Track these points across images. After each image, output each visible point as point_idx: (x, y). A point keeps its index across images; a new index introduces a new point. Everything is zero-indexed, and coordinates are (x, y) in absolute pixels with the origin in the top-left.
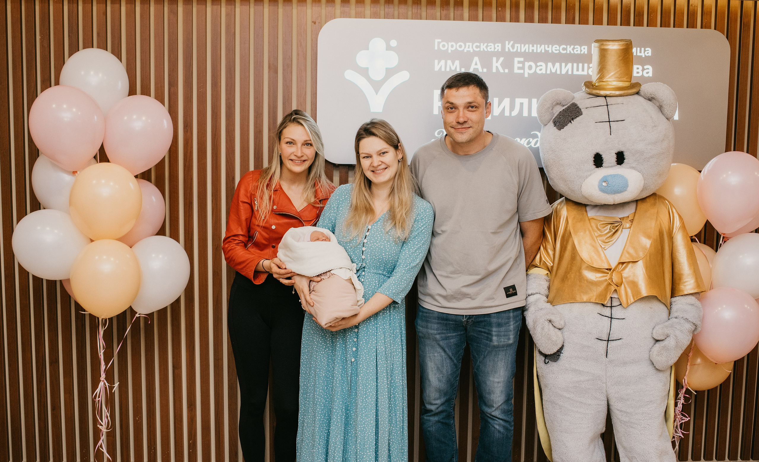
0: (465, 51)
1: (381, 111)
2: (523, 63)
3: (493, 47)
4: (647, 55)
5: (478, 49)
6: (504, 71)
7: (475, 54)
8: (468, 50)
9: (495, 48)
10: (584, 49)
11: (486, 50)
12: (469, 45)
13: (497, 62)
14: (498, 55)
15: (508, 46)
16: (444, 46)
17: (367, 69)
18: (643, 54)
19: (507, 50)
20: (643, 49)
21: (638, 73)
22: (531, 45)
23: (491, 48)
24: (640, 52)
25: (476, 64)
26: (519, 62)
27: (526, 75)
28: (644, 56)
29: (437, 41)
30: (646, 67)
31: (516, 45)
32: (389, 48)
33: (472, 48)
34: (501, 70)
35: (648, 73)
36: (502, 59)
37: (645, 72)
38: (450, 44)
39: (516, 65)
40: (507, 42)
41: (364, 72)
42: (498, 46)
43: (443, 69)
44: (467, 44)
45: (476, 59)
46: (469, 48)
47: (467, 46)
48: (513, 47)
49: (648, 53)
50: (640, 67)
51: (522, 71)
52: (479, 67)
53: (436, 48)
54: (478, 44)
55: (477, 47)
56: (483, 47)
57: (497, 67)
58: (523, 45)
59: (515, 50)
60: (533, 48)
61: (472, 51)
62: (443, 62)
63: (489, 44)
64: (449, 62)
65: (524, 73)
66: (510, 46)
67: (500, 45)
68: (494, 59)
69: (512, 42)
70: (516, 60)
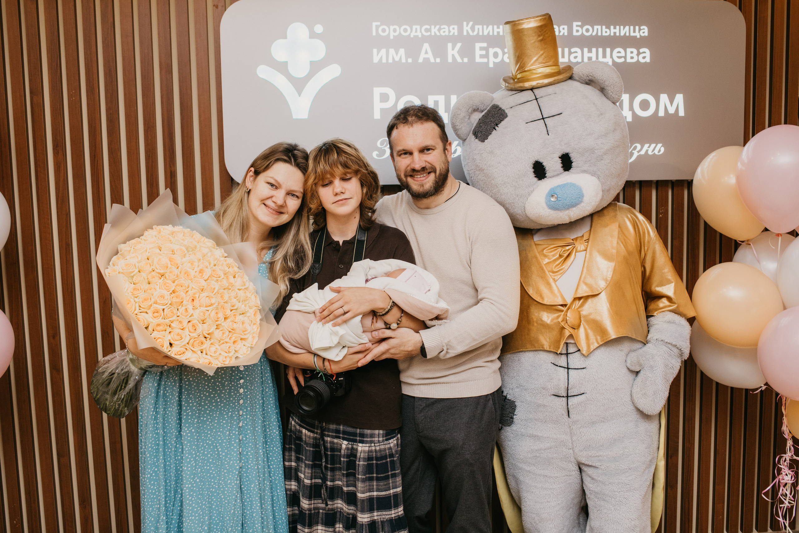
0: (412, 36)
1: (306, 117)
2: (486, 49)
3: (447, 29)
4: (643, 35)
5: (429, 34)
6: (463, 60)
7: (425, 39)
8: (416, 34)
9: (450, 32)
10: (563, 29)
11: (438, 34)
12: (416, 29)
13: (453, 49)
14: (454, 40)
15: (467, 28)
16: (384, 30)
17: (286, 63)
18: (637, 35)
19: (465, 33)
20: (637, 28)
21: (632, 58)
22: (495, 27)
23: (444, 32)
24: (634, 32)
25: (426, 53)
26: (481, 49)
27: (491, 65)
28: (638, 37)
29: (374, 24)
30: (641, 50)
31: (477, 27)
32: (313, 35)
33: (421, 32)
34: (459, 60)
35: (644, 58)
36: (459, 45)
37: (641, 56)
38: (392, 28)
39: (478, 52)
40: (465, 23)
41: (282, 68)
42: (454, 29)
43: (384, 61)
44: (414, 27)
45: (426, 46)
46: (416, 32)
47: (414, 30)
48: (473, 29)
49: (644, 33)
50: (635, 51)
51: (485, 60)
52: (430, 56)
53: (374, 34)
54: (428, 27)
55: (427, 30)
56: (434, 30)
57: (453, 55)
58: (485, 27)
59: (475, 33)
60: (498, 30)
61: (420, 36)
62: (383, 51)
63: (442, 27)
64: (392, 51)
65: (488, 63)
66: (469, 28)
67: (456, 27)
68: (450, 45)
69: (471, 23)
70: (478, 45)
